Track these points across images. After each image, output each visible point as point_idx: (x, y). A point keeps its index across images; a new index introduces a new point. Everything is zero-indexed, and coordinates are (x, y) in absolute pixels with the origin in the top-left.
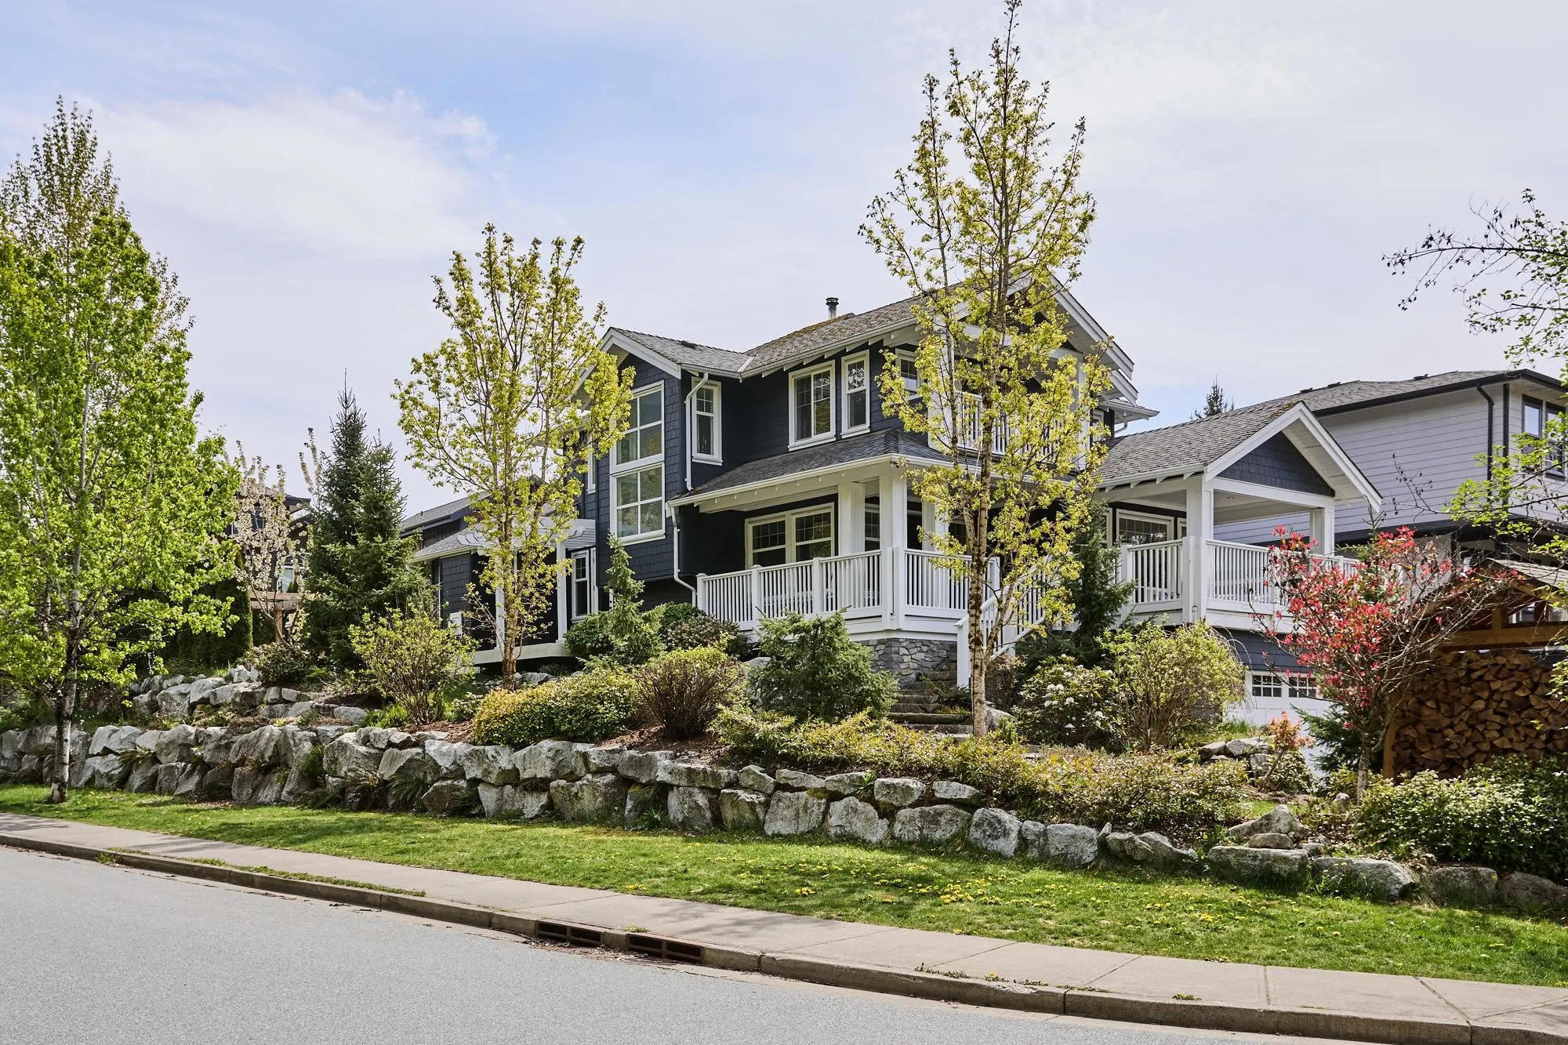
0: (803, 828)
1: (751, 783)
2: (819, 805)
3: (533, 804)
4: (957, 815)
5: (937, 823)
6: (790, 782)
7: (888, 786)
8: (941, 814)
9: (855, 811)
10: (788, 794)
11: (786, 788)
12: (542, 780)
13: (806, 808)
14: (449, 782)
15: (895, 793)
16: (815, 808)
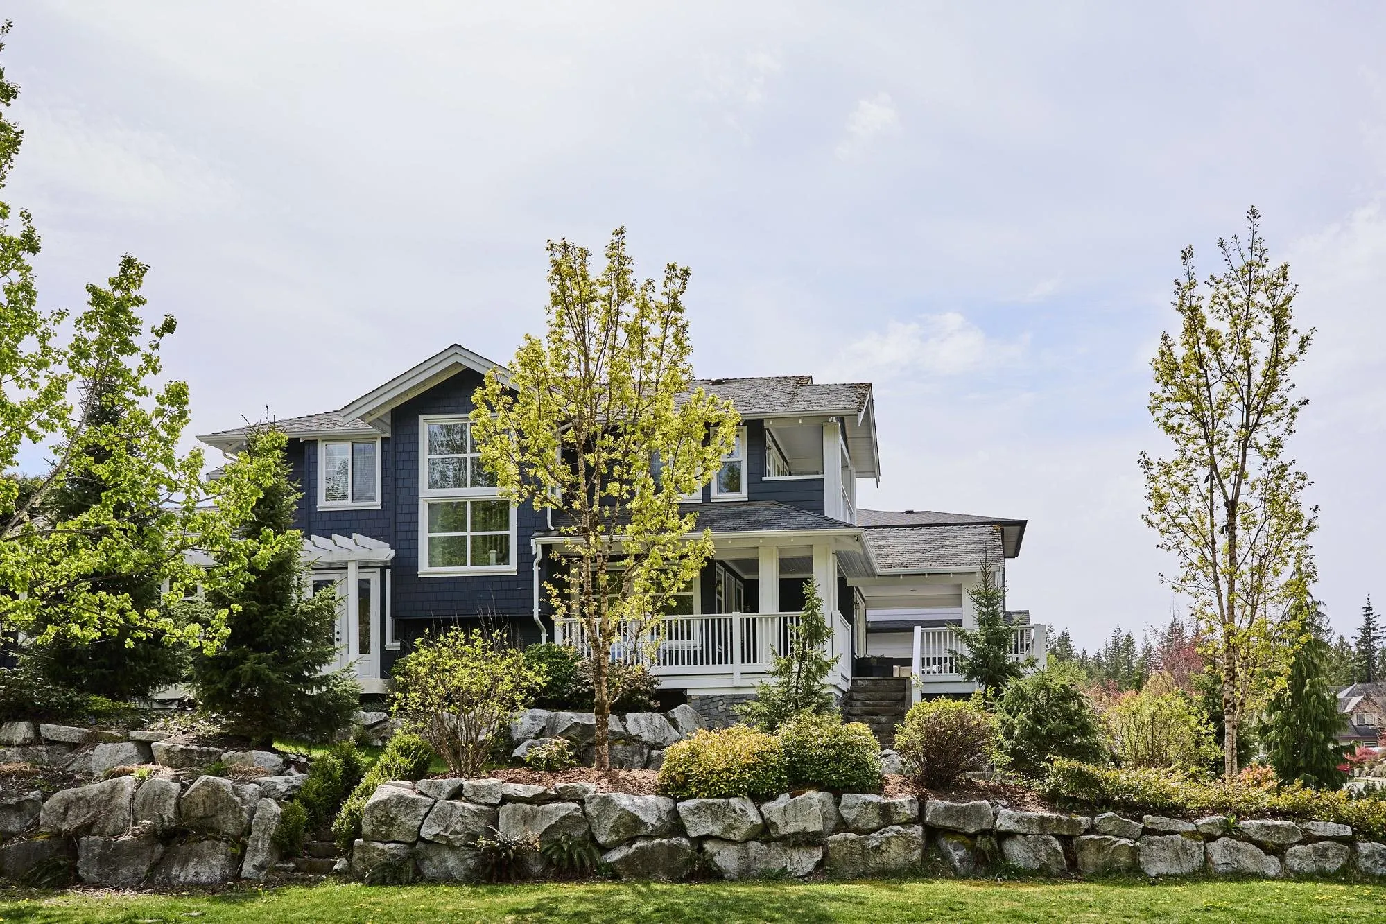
0: (1187, 868)
1: (1111, 828)
2: (1198, 846)
3: (806, 860)
4: (1342, 849)
5: (1326, 856)
6: (1155, 827)
7: (1268, 827)
8: (1327, 849)
9: (1238, 850)
10: (1158, 837)
11: (1153, 832)
12: (815, 834)
13: (1184, 848)
14: (658, 841)
15: (1278, 832)
16: (1195, 849)
